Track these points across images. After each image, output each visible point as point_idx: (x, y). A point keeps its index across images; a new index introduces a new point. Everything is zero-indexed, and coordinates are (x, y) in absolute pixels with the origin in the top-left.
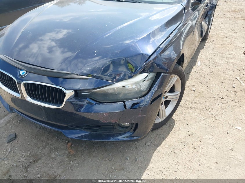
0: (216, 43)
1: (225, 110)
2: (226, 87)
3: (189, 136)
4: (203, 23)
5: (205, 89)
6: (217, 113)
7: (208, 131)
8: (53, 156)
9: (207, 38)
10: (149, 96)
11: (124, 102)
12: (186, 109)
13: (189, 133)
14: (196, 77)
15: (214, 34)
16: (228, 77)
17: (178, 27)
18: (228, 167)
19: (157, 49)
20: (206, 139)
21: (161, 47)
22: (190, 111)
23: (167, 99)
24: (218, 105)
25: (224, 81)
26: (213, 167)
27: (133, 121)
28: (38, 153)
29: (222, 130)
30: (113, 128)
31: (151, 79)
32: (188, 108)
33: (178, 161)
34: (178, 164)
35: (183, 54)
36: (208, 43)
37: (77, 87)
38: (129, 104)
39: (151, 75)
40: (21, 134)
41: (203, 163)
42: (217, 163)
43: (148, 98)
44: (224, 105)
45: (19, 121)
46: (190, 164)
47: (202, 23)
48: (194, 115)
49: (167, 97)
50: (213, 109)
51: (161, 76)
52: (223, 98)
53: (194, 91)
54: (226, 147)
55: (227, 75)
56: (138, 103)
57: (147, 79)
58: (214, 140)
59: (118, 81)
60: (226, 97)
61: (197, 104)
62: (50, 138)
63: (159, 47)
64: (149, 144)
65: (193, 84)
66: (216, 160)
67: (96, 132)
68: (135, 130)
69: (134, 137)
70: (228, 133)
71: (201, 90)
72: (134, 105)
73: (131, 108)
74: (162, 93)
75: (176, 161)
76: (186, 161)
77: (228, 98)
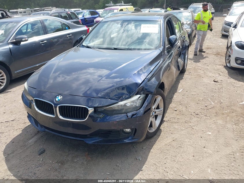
0: (192, 74)
1: (200, 122)
2: (200, 107)
3: (173, 141)
4: (179, 60)
5: (184, 109)
6: (194, 125)
7: (187, 137)
8: (75, 161)
9: (185, 71)
10: (142, 109)
11: (127, 114)
12: (170, 123)
13: (174, 139)
14: (177, 101)
15: (190, 67)
16: (202, 99)
17: (157, 65)
18: (202, 158)
19: (145, 79)
20: (186, 142)
21: (147, 78)
22: (174, 124)
23: (156, 114)
24: (195, 119)
25: (199, 102)
26: (191, 159)
27: (133, 127)
28: (64, 160)
29: (197, 136)
30: (120, 134)
31: (143, 98)
32: (172, 122)
33: (167, 157)
34: (167, 159)
35: (163, 83)
36: (186, 75)
37: (96, 105)
38: (130, 115)
39: (142, 96)
40: (48, 149)
41: (184, 157)
42: (194, 156)
43: (142, 110)
44: (199, 119)
45: (44, 140)
46: (175, 158)
47: (177, 60)
48: (176, 127)
49: (155, 112)
50: (191, 122)
51: (149, 96)
52: (198, 114)
53: (176, 111)
54: (200, 146)
55: (201, 98)
56: (135, 114)
57: (140, 98)
58: (192, 142)
59: (122, 101)
60: (200, 113)
61: (179, 119)
62: (71, 150)
63: (146, 78)
64: (145, 148)
65: (175, 106)
66: (193, 154)
67: (108, 138)
68: (134, 134)
69: (134, 139)
70: (201, 137)
71: (182, 109)
72: (133, 115)
73: (131, 118)
74: (151, 108)
75: (165, 157)
76: (173, 157)
77: (202, 114)
